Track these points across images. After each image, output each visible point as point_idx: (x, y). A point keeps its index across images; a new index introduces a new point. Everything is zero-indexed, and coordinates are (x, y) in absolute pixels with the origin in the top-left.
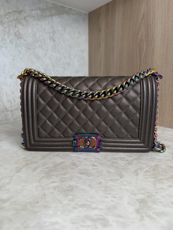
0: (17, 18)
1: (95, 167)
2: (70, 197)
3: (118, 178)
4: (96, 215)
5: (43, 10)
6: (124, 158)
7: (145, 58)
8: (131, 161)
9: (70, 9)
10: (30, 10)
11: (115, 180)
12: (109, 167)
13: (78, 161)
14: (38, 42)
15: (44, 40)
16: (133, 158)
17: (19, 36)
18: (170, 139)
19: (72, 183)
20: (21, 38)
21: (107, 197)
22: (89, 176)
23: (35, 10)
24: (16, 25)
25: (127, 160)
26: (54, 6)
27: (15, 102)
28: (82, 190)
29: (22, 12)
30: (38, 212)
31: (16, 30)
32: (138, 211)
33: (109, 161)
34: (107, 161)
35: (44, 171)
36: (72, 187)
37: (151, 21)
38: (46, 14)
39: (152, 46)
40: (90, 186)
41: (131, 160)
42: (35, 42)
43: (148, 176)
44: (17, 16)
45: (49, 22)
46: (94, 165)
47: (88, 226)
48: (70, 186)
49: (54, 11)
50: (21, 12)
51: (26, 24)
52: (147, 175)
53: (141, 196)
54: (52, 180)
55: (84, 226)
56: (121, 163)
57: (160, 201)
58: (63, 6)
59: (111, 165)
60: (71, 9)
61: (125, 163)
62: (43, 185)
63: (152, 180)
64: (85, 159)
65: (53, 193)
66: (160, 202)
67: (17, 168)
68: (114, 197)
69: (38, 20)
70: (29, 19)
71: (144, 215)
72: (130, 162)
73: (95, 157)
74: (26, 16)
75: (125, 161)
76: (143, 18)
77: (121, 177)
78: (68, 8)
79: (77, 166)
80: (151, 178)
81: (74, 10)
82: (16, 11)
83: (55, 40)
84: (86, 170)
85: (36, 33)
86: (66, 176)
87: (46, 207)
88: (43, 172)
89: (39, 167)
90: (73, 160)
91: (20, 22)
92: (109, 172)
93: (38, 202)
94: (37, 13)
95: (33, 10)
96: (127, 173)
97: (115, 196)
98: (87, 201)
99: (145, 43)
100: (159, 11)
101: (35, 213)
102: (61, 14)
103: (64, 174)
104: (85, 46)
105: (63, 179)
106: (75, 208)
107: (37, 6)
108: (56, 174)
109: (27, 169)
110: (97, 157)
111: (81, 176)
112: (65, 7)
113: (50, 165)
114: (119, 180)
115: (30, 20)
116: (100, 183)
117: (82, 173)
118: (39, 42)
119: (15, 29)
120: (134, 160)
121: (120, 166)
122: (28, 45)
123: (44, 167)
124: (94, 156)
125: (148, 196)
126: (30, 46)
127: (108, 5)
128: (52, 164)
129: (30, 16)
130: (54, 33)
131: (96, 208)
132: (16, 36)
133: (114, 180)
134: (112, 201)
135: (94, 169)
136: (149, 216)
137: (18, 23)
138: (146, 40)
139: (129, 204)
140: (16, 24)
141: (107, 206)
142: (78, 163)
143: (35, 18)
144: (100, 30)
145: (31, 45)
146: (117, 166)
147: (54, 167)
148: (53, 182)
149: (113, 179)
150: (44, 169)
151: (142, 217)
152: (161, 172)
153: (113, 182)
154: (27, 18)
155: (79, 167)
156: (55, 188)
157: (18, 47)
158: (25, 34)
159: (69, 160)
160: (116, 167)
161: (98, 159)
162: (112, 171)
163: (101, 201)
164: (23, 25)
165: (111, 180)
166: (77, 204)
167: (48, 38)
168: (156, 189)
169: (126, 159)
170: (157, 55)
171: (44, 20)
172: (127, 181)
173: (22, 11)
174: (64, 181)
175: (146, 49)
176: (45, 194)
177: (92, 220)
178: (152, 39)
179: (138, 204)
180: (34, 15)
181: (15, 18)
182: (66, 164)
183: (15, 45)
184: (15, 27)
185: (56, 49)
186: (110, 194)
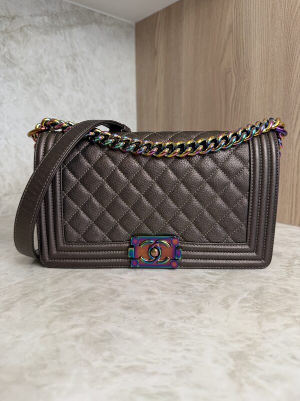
0: (6, 30)
1: (150, 296)
2: (106, 354)
3: (193, 313)
4: (155, 387)
5: (54, 16)
6: (203, 278)
7: (234, 101)
8: (216, 283)
9: (102, 15)
10: (31, 16)
11: (189, 318)
12: (177, 293)
13: (121, 286)
14: (46, 73)
15: (56, 69)
16: (218, 277)
17: (10, 62)
18: (281, 242)
19: (110, 327)
20: (14, 65)
21: (174, 351)
22: (141, 313)
23: (40, 16)
24: (4, 41)
25: (209, 281)
26: (73, 9)
27: (4, 180)
28: (128, 339)
29: (17, 18)
30: (44, 385)
31: (6, 50)
32: (232, 375)
33: (176, 283)
34: (173, 283)
35: (57, 306)
36: (110, 333)
37: (244, 38)
38: (59, 23)
39: (246, 80)
40: (144, 331)
41: (215, 280)
42: (40, 72)
43: (246, 309)
44: (6, 25)
45: (65, 38)
46: (149, 292)
48: (106, 332)
49: (75, 19)
50: (13, 18)
51: (23, 41)
52: (245, 307)
53: (237, 347)
54: (71, 323)
56: (197, 287)
58: (91, 10)
59: (180, 291)
60: (105, 16)
61: (205, 285)
62: (54, 332)
63: (256, 315)
64: (133, 281)
65: (73, 347)
66: (271, 356)
67: (5, 301)
68: (188, 350)
69: (45, 34)
70: (29, 32)
71: (243, 381)
72: (214, 285)
73: (151, 278)
74: (22, 25)
75: (205, 282)
76: (231, 31)
77: (200, 311)
78: (100, 14)
79: (119, 295)
80: (252, 312)
81: (110, 17)
82: (5, 16)
83: (76, 71)
84: (136, 301)
85: (41, 57)
86: (99, 315)
87: (60, 375)
88: (54, 308)
89: (47, 298)
90: (110, 284)
91: (12, 37)
92: (177, 304)
93: (45, 367)
94: (43, 20)
95: (36, 15)
96: (209, 304)
97: (190, 348)
98: (138, 360)
99: (233, 75)
100: (257, 21)
101: (38, 387)
102: (87, 24)
103: (94, 311)
104: (130, 82)
105: (92, 320)
106: (115, 374)
107: (43, 9)
108: (78, 311)
109: (25, 302)
110: (155, 278)
111: (125, 312)
112: (94, 12)
113: (68, 295)
114: (195, 317)
115: (31, 33)
116: (162, 325)
117: (128, 308)
118: (48, 73)
119: (4, 48)
120: (221, 279)
121: (197, 292)
122: (28, 78)
123: (58, 299)
124: (150, 276)
125: (248, 345)
126: (30, 80)
127: (168, 9)
128: (72, 293)
129: (30, 25)
130: (74, 56)
131: (154, 373)
132: (4, 62)
133: (186, 318)
134: (184, 358)
135: (150, 299)
136: (253, 384)
137: (9, 37)
138: (236, 71)
139: (215, 361)
140: (6, 40)
141: (175, 367)
142: (121, 289)
143: (40, 30)
144: (156, 53)
145: (33, 78)
146: (190, 292)
147: (76, 298)
148: (73, 327)
149: (185, 315)
150: (57, 301)
151: (241, 385)
152: (270, 300)
153: (184, 322)
154: (25, 29)
155: (123, 297)
156: (77, 337)
157: (10, 81)
158: (22, 58)
159: (105, 283)
160: (189, 295)
161: (156, 280)
162: (183, 301)
163: (164, 359)
164: (18, 42)
165: (181, 318)
166: (118, 367)
167: (64, 66)
168: (264, 332)
169: (206, 279)
170: (256, 97)
171: (56, 33)
172: (210, 320)
173: (16, 16)
174: (94, 323)
175: (236, 86)
176: (58, 351)
177: (148, 396)
178: (245, 68)
179: (231, 361)
180: (38, 24)
181: (4, 28)
182: (97, 291)
183: (4, 78)
184: (4, 45)
185: (78, 86)
186: (181, 344)
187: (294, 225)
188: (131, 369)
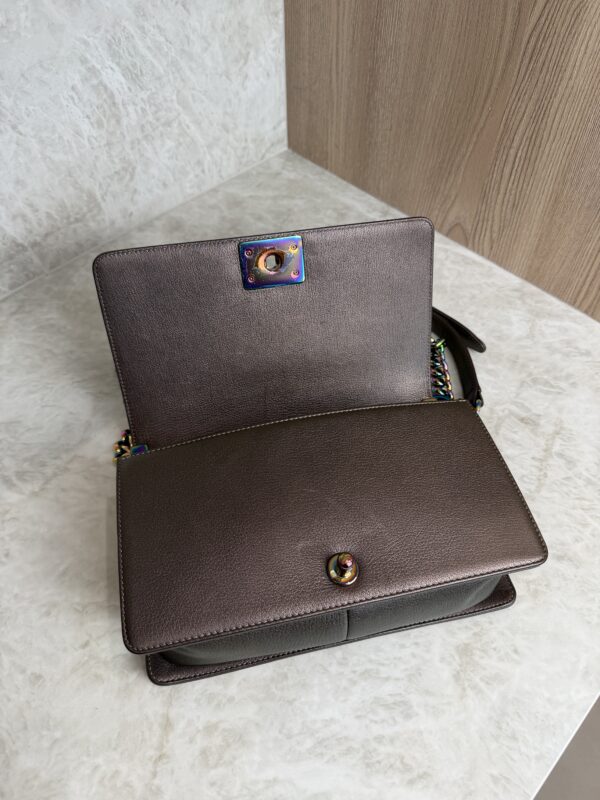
4: (391, 695)
27: (36, 211)
30: (294, 700)
32: (457, 677)
47: (383, 721)
55: (376, 722)
57: (494, 646)
66: (495, 649)
71: (466, 684)
87: (304, 686)
98: (371, 661)
101: (291, 702)
106: (354, 683)
125: (475, 634)
131: (387, 679)
134: (414, 655)
136: (474, 687)
139: (442, 660)
141: (406, 670)
151: (464, 689)
163: (395, 658)
166: (354, 672)
177: (387, 707)
179: (457, 658)
187: (579, 308)
188: (366, 674)
